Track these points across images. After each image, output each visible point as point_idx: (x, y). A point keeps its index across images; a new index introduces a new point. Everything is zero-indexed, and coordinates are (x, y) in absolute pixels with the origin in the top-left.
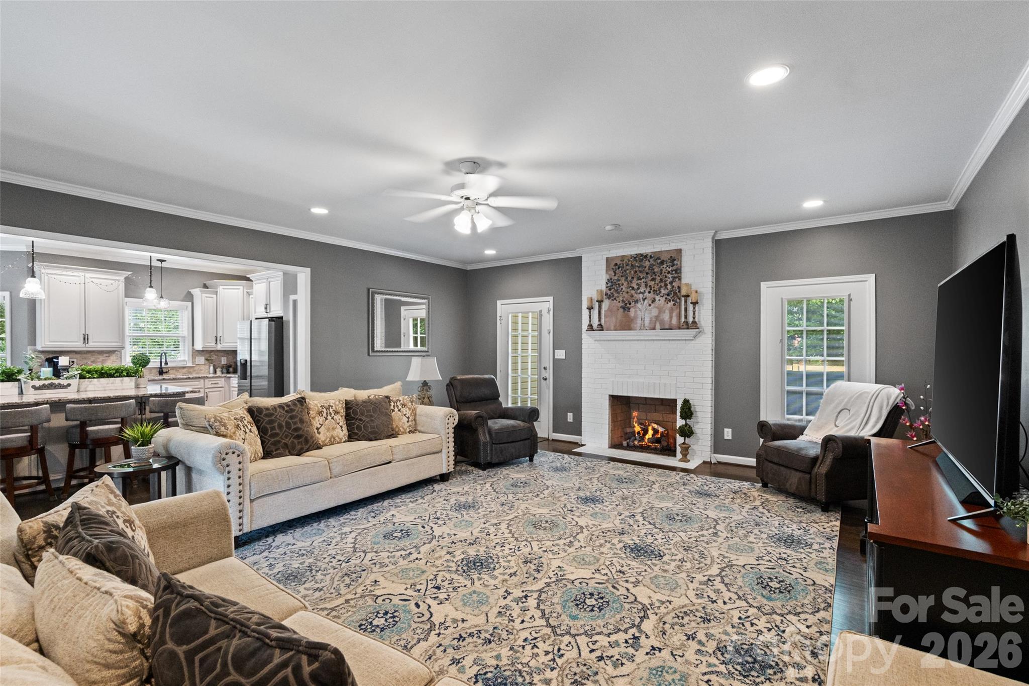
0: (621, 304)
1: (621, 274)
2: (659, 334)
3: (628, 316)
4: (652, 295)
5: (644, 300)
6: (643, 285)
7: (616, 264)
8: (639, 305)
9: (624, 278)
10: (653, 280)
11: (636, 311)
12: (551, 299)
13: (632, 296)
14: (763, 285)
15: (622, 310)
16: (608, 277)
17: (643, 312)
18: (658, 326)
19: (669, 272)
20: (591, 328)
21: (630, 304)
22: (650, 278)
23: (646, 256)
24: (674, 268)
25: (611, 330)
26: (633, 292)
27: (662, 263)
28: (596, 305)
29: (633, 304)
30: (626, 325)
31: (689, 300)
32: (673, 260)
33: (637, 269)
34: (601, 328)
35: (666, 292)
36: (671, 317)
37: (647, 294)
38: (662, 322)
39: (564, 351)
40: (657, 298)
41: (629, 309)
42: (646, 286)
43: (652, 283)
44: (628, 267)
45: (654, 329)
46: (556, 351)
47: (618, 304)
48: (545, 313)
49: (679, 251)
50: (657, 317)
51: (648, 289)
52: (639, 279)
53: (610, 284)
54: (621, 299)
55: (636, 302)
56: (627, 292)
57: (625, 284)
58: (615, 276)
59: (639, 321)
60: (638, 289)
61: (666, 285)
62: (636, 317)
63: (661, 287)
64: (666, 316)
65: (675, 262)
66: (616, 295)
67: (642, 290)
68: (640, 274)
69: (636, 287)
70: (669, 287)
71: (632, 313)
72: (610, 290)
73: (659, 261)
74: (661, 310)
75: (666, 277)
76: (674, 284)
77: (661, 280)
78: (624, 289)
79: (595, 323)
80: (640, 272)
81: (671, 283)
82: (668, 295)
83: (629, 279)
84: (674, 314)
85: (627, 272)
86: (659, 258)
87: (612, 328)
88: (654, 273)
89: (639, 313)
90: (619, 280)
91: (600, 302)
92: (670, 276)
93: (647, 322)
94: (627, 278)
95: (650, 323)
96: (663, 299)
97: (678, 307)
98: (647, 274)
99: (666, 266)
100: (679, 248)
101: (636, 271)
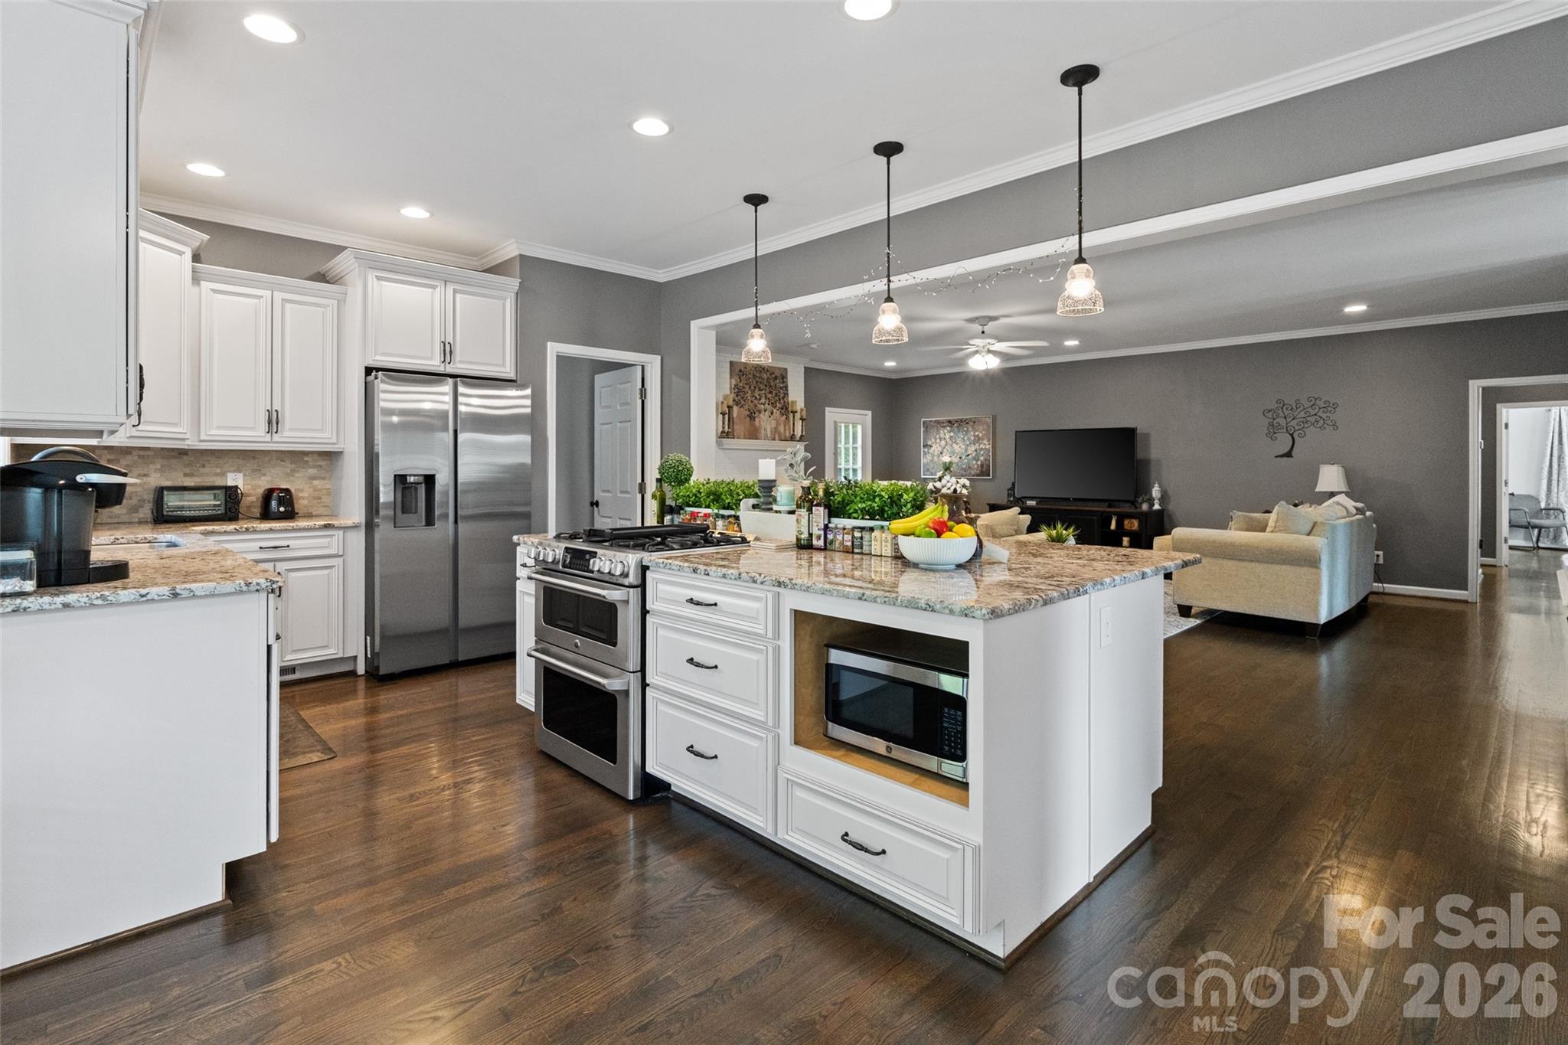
0: (748, 413)
1: (745, 382)
2: (776, 444)
3: (754, 425)
4: (770, 408)
5: (765, 411)
6: (763, 396)
7: (740, 371)
8: (761, 415)
9: (747, 387)
10: (771, 392)
11: (760, 421)
13: (756, 406)
14: (827, 409)
15: (748, 419)
16: (733, 382)
17: (766, 422)
18: (777, 438)
19: (781, 388)
20: (721, 434)
21: (755, 414)
22: (768, 391)
23: (764, 369)
24: (784, 384)
25: (740, 439)
26: (756, 402)
27: (776, 378)
29: (757, 413)
30: (753, 434)
32: (782, 377)
33: (758, 380)
35: (780, 406)
36: (785, 430)
37: (766, 405)
38: (779, 434)
40: (775, 410)
41: (754, 418)
42: (766, 398)
43: (769, 396)
44: (750, 376)
45: (774, 439)
47: (744, 412)
49: (787, 370)
50: (776, 429)
51: (767, 402)
52: (760, 390)
53: (736, 390)
54: (747, 407)
55: (760, 412)
56: (752, 402)
57: (750, 392)
58: (740, 382)
59: (763, 432)
60: (760, 399)
61: (780, 400)
62: (760, 427)
63: (776, 401)
64: (781, 428)
65: (784, 380)
66: (743, 402)
67: (763, 401)
68: (760, 385)
69: (758, 397)
70: (782, 401)
71: (757, 423)
72: (737, 396)
73: (773, 376)
74: (778, 422)
75: (779, 392)
76: (785, 399)
77: (776, 394)
78: (749, 398)
80: (761, 383)
81: (783, 398)
82: (782, 409)
83: (752, 388)
84: (787, 427)
85: (750, 380)
86: (773, 373)
87: (742, 437)
88: (771, 386)
89: (762, 423)
90: (744, 388)
91: (728, 407)
92: (781, 391)
93: (769, 433)
94: (750, 387)
95: (771, 434)
96: (778, 412)
97: (789, 421)
98: (766, 386)
99: (778, 381)
100: (785, 367)
101: (757, 382)
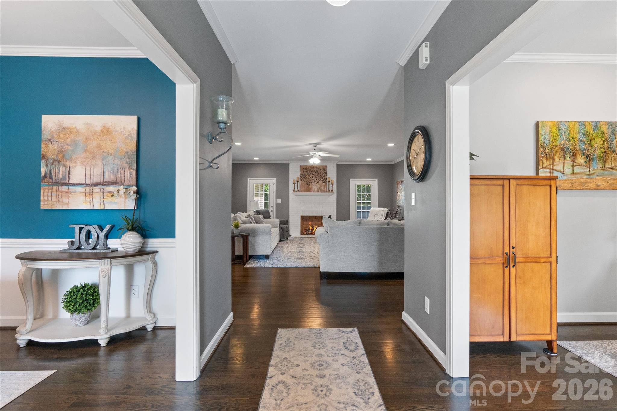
0: (306, 183)
1: (306, 172)
2: (320, 194)
3: (309, 187)
4: (317, 180)
5: (315, 182)
6: (314, 177)
7: (304, 168)
8: (313, 183)
9: (307, 174)
11: (312, 186)
12: (275, 179)
13: (310, 180)
14: (351, 179)
15: (306, 185)
16: (301, 173)
17: (315, 186)
18: (320, 191)
19: (323, 173)
20: (294, 191)
21: (310, 183)
22: (316, 174)
23: (315, 167)
24: (325, 172)
25: (302, 192)
26: (311, 179)
27: (321, 170)
28: (296, 183)
30: (309, 190)
31: (330, 183)
32: (324, 169)
34: (298, 191)
35: (322, 180)
36: (324, 188)
38: (321, 190)
39: (281, 200)
40: (319, 181)
41: (309, 185)
42: (315, 177)
43: (317, 176)
44: (308, 170)
45: (318, 192)
46: (277, 200)
47: (304, 183)
48: (272, 185)
49: (326, 166)
50: (320, 188)
51: (316, 178)
52: (313, 174)
53: (302, 175)
54: (306, 181)
55: (312, 182)
56: (308, 179)
57: (307, 176)
58: (303, 172)
59: (313, 189)
60: (313, 178)
61: (322, 177)
62: (312, 188)
63: (320, 178)
64: (322, 188)
65: (325, 170)
66: (304, 179)
67: (314, 178)
68: (313, 173)
69: (312, 177)
70: (323, 178)
71: (310, 186)
72: (302, 177)
73: (320, 169)
74: (321, 186)
75: (322, 174)
76: (325, 177)
77: (320, 176)
79: (296, 189)
80: (313, 172)
81: (324, 177)
82: (323, 181)
83: (309, 174)
84: (325, 187)
85: (308, 171)
86: (320, 168)
88: (318, 173)
89: (313, 186)
90: (305, 174)
91: (298, 181)
92: (323, 174)
93: (316, 189)
94: (308, 174)
95: (317, 190)
96: (321, 182)
97: (326, 185)
98: (316, 173)
99: (322, 171)
100: (326, 165)
101: (311, 172)
